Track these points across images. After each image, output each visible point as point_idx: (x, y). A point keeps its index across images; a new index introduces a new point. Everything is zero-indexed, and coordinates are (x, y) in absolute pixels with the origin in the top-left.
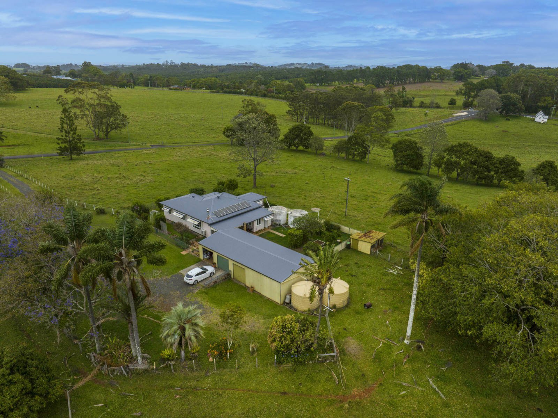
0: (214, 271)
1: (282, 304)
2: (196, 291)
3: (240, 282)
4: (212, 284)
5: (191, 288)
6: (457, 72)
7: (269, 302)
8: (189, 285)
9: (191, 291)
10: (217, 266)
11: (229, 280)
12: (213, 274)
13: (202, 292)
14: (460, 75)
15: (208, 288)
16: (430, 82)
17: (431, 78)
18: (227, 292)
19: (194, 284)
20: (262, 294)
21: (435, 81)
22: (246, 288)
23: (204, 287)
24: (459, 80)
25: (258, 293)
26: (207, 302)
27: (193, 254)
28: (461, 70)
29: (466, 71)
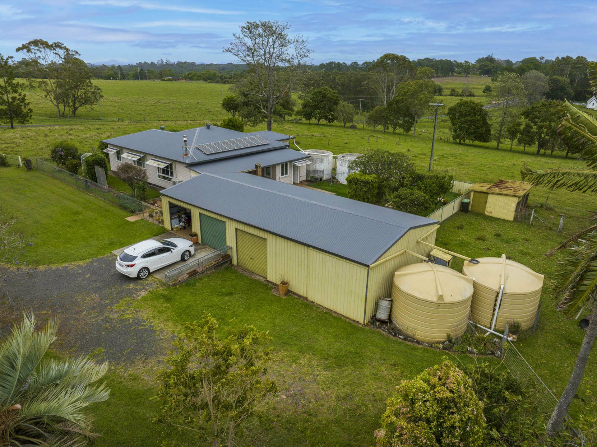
0: (192, 250)
1: (367, 325)
2: (143, 294)
3: (252, 273)
4: (185, 276)
5: (131, 286)
6: (483, 65)
7: (332, 319)
8: (126, 278)
9: (130, 293)
10: (200, 241)
11: (227, 269)
12: (191, 256)
13: (155, 296)
14: (486, 68)
15: (174, 285)
16: (453, 76)
17: (455, 72)
18: (222, 294)
19: (138, 278)
20: (310, 298)
21: (459, 75)
22: (269, 286)
23: (164, 284)
24: (485, 74)
25: (300, 296)
26: (167, 320)
27: (150, 220)
28: (488, 63)
29: (493, 65)
